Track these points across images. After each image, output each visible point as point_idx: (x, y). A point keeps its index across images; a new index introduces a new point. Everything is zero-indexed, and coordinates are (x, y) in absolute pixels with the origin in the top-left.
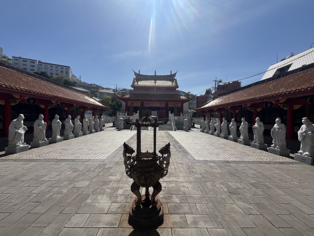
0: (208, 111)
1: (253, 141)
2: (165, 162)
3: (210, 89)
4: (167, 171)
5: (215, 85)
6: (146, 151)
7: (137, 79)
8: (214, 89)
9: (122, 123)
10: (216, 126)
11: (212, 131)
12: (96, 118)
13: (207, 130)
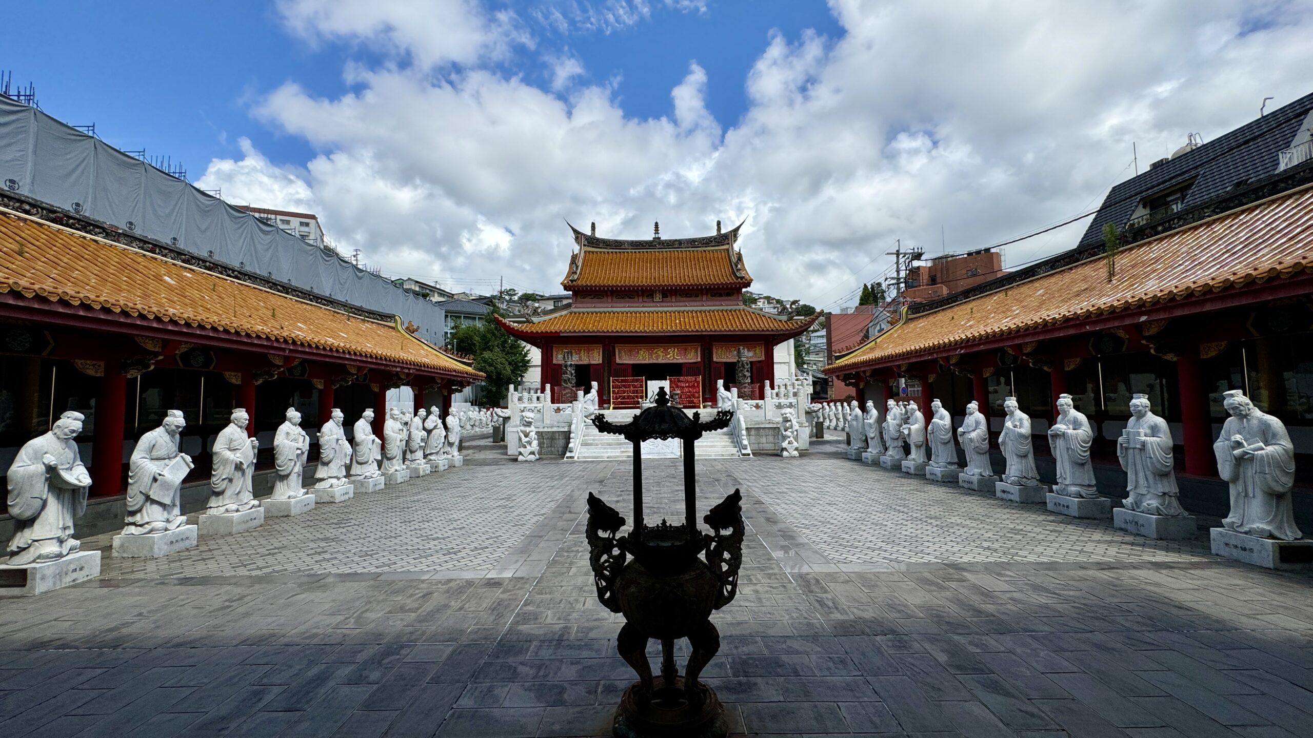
0: (875, 373)
1: (1054, 487)
2: (726, 555)
3: (879, 284)
4: (734, 585)
5: (898, 272)
6: (660, 523)
7: (585, 257)
8: (893, 284)
9: (533, 434)
10: (909, 435)
11: (893, 453)
12: (432, 417)
13: (872, 451)
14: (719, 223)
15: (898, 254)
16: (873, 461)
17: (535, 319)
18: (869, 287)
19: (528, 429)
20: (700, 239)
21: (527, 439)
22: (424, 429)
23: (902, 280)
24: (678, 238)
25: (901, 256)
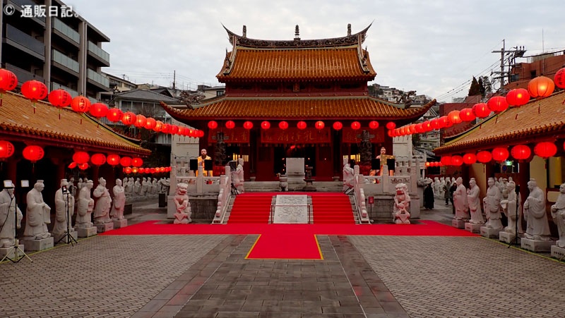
3: (486, 78)
5: (502, 67)
7: (237, 54)
8: (498, 78)
9: (186, 202)
10: (506, 209)
11: (492, 225)
12: (99, 187)
13: (474, 222)
14: (349, 27)
15: (503, 52)
16: (474, 230)
17: (194, 106)
18: (478, 80)
19: (182, 198)
20: (333, 39)
21: (181, 206)
22: (92, 196)
23: (506, 74)
24: (315, 39)
25: (505, 54)
